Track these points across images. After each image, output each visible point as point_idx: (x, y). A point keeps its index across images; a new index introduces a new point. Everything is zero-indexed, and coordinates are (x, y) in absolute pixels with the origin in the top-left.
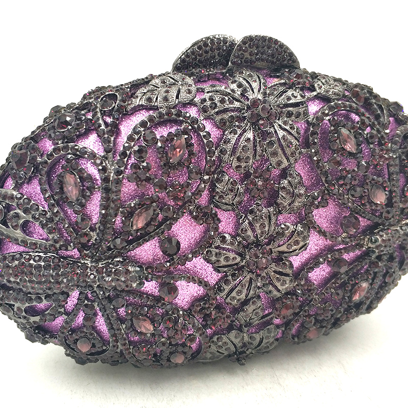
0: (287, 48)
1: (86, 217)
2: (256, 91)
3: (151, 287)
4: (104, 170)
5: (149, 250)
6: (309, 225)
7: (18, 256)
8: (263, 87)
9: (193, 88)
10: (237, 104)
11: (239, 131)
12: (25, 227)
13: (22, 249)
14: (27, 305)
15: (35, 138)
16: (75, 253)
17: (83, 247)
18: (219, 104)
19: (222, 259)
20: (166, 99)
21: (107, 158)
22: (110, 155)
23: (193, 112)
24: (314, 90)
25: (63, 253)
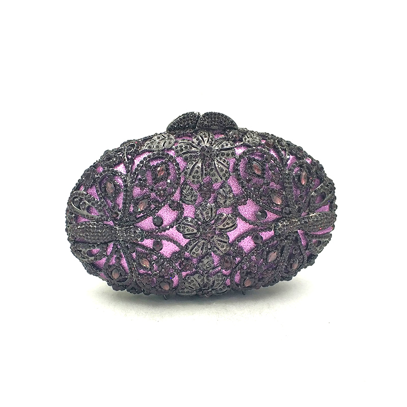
0: (230, 118)
1: (116, 205)
2: (206, 142)
3: (148, 243)
4: (125, 181)
5: (148, 223)
6: (236, 214)
7: (84, 223)
8: (210, 140)
9: (173, 142)
10: (193, 149)
11: (194, 163)
12: (88, 209)
13: (86, 220)
14: (88, 250)
15: (95, 166)
16: (111, 223)
17: (115, 220)
18: (184, 149)
19: (186, 230)
20: (157, 147)
21: (127, 176)
22: (129, 174)
23: (172, 153)
24: (242, 141)
25: (105, 222)
